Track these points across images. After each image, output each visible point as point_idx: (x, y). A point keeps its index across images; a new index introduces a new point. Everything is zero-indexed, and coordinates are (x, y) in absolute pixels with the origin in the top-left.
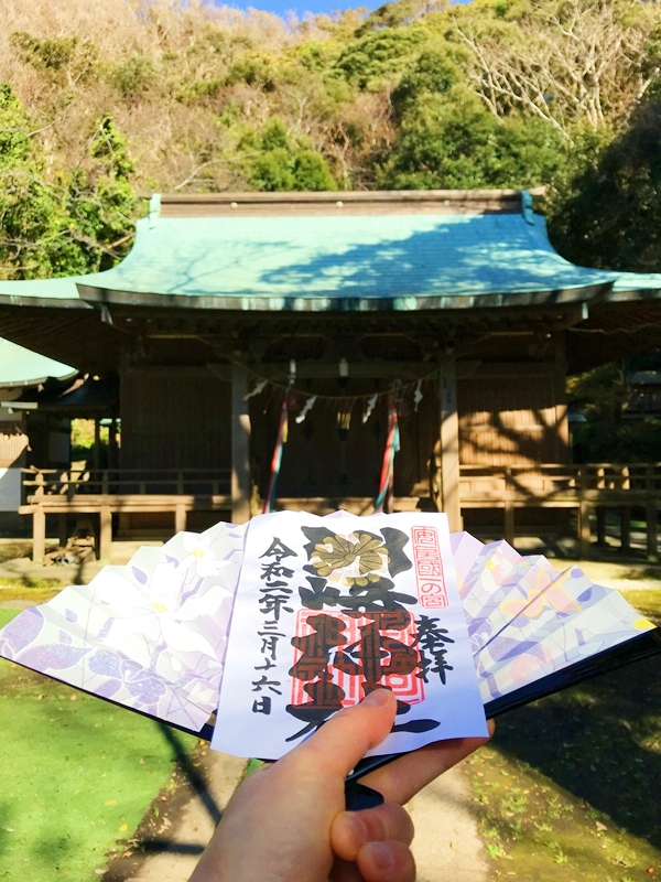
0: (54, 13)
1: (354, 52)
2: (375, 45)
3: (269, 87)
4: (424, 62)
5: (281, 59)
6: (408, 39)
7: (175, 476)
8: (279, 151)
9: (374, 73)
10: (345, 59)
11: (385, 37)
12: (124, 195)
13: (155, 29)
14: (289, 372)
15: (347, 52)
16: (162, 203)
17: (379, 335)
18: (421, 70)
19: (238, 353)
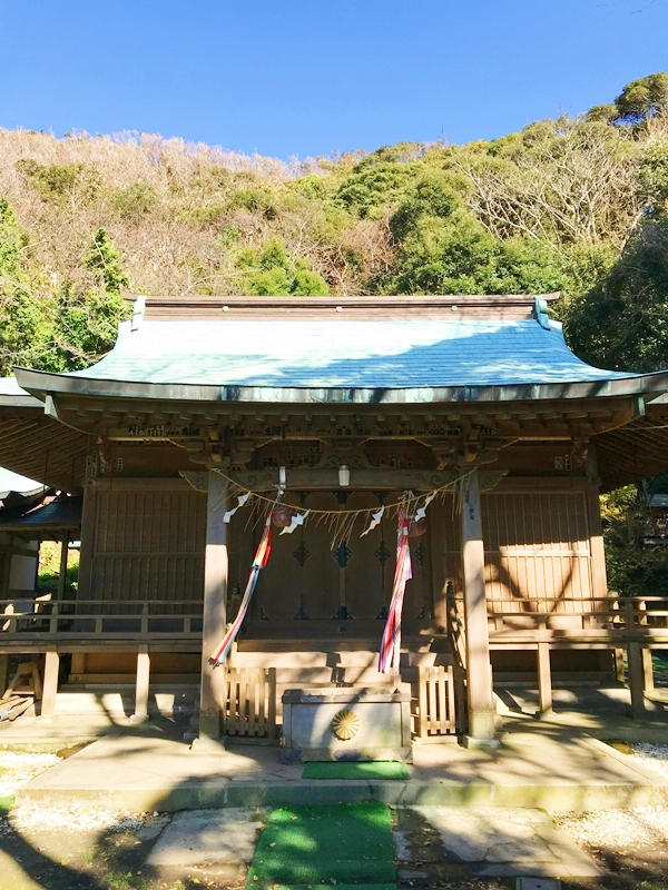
0: (68, 154)
1: (354, 183)
2: (374, 177)
3: (270, 214)
4: (423, 190)
5: (282, 190)
6: (407, 172)
7: (139, 610)
8: (277, 270)
9: (373, 202)
10: (345, 190)
11: (384, 171)
12: (114, 306)
13: (165, 171)
14: (278, 482)
15: (347, 184)
16: (147, 305)
17: (385, 438)
18: (421, 197)
19: (216, 458)
